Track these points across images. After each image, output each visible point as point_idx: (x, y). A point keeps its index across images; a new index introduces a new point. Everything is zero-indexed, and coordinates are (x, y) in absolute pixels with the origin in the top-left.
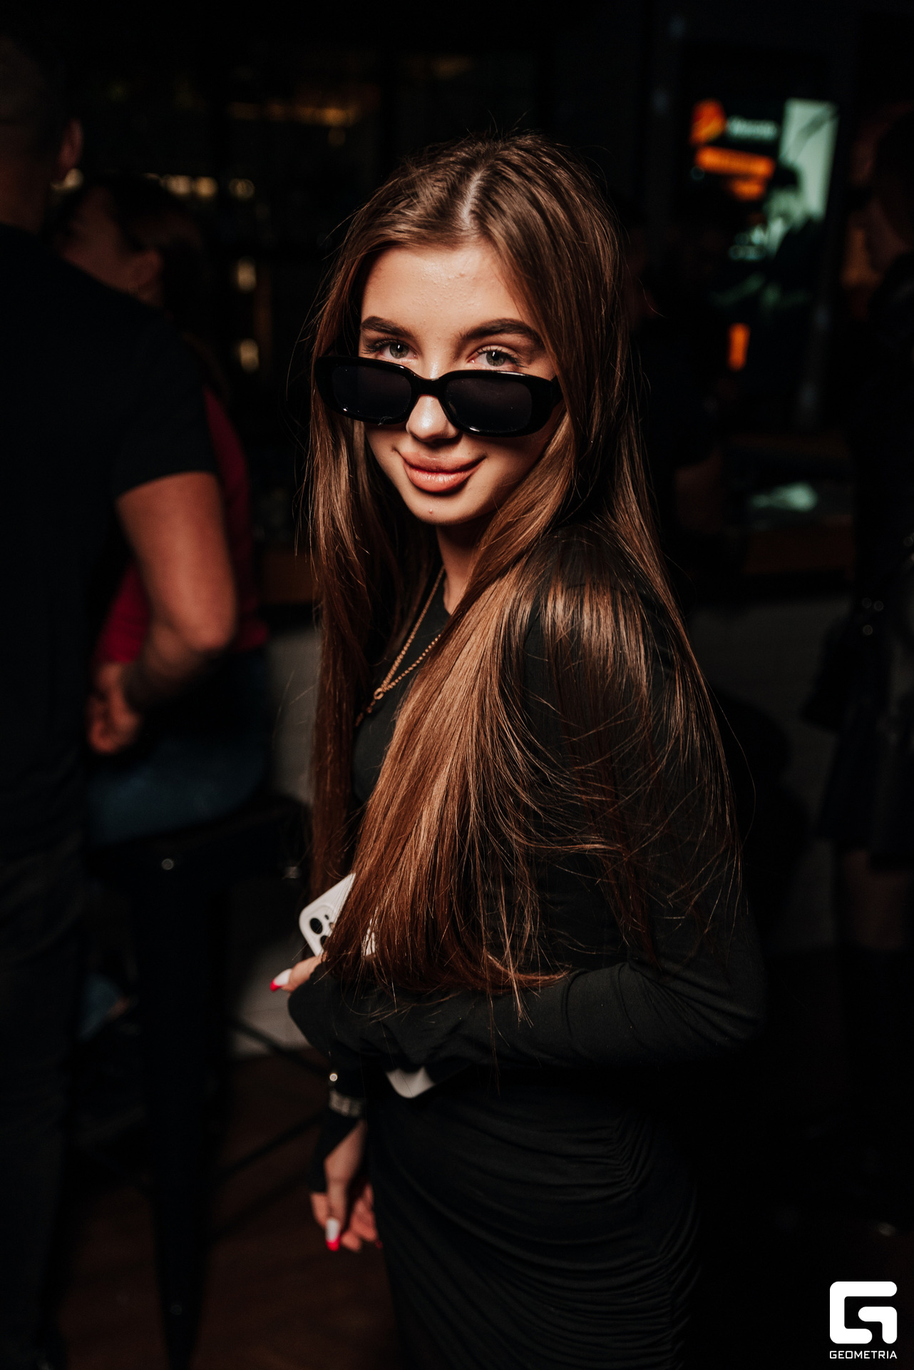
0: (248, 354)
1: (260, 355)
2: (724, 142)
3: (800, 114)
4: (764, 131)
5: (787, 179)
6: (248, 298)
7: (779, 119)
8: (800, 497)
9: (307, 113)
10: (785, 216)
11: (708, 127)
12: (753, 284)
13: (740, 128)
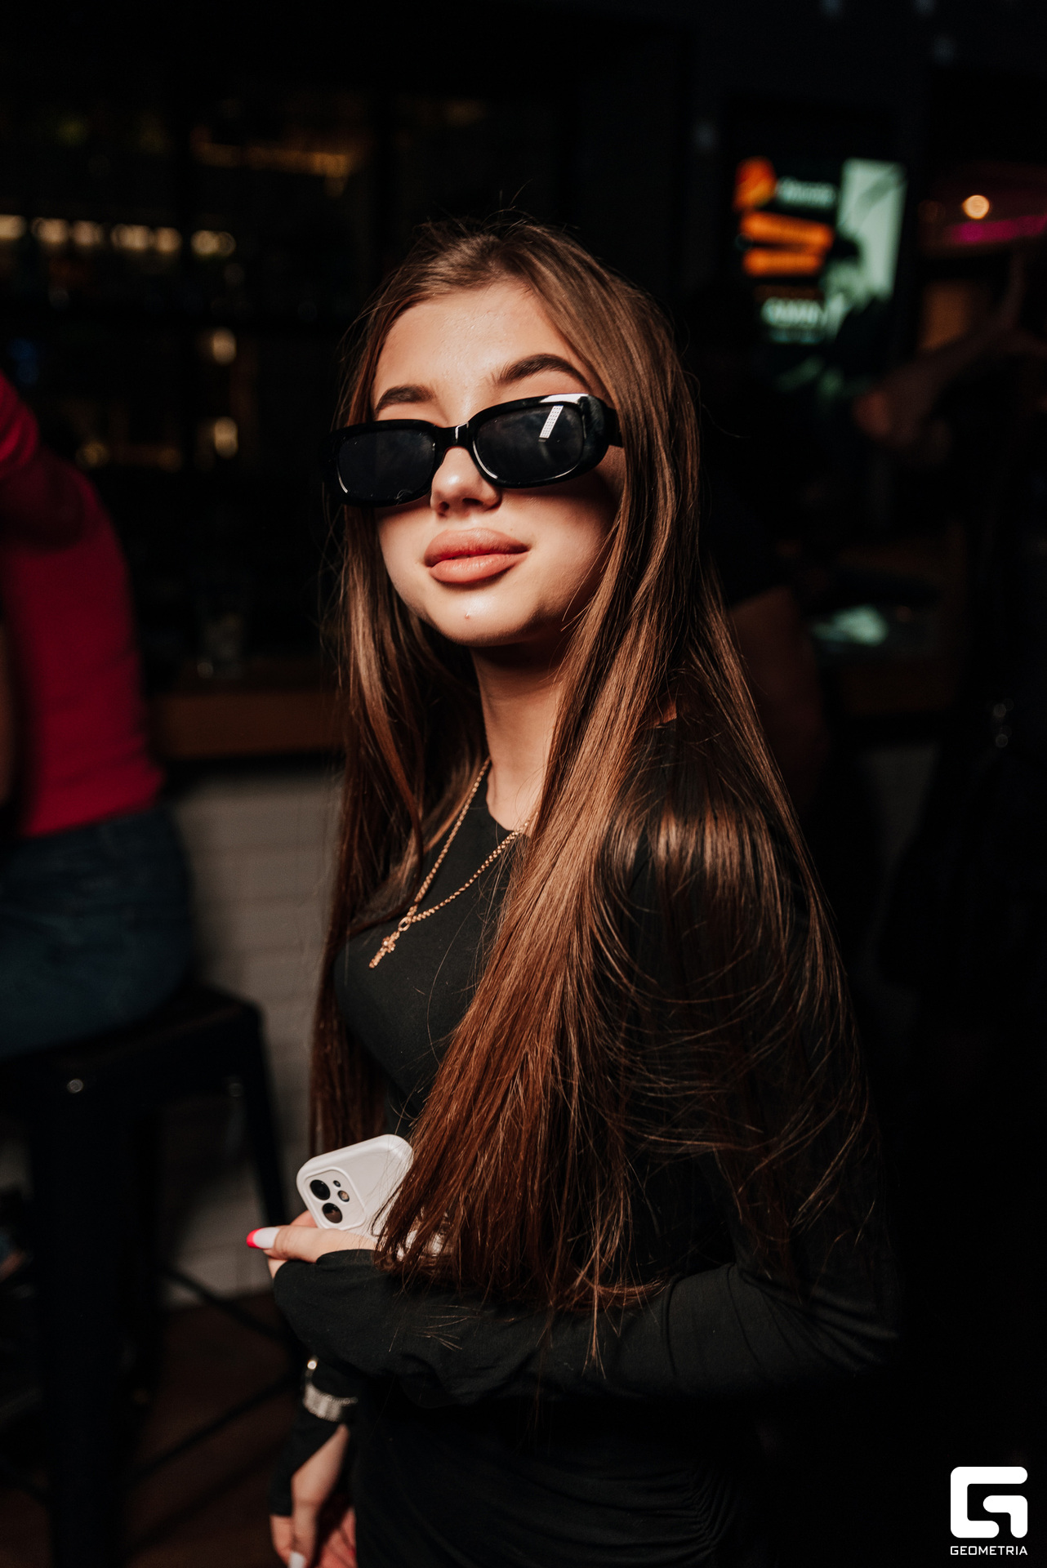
0: (224, 435)
1: (240, 437)
2: (774, 208)
3: (862, 177)
4: (819, 195)
5: (846, 250)
6: (223, 371)
7: (836, 181)
8: (864, 626)
9: (290, 157)
10: (845, 291)
11: (755, 188)
12: (809, 370)
13: (793, 192)
